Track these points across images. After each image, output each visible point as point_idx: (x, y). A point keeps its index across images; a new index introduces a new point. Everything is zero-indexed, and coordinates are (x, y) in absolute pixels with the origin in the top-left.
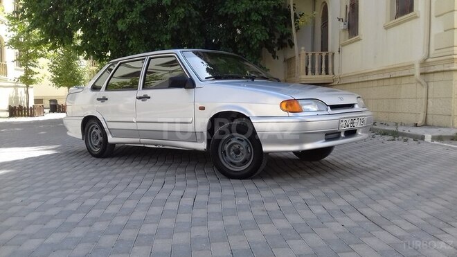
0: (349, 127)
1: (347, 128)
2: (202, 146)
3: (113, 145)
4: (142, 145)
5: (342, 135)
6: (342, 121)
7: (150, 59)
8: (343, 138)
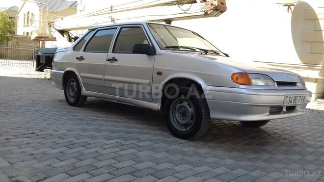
0: (292, 104)
1: (290, 104)
2: (157, 106)
3: (86, 97)
4: (108, 100)
5: (284, 110)
6: (287, 97)
7: (121, 28)
8: (285, 113)
